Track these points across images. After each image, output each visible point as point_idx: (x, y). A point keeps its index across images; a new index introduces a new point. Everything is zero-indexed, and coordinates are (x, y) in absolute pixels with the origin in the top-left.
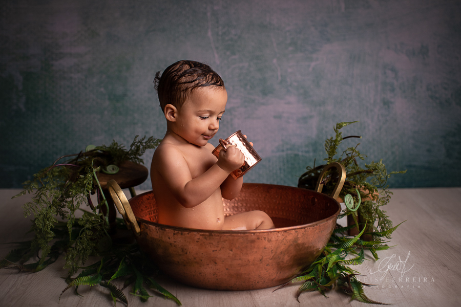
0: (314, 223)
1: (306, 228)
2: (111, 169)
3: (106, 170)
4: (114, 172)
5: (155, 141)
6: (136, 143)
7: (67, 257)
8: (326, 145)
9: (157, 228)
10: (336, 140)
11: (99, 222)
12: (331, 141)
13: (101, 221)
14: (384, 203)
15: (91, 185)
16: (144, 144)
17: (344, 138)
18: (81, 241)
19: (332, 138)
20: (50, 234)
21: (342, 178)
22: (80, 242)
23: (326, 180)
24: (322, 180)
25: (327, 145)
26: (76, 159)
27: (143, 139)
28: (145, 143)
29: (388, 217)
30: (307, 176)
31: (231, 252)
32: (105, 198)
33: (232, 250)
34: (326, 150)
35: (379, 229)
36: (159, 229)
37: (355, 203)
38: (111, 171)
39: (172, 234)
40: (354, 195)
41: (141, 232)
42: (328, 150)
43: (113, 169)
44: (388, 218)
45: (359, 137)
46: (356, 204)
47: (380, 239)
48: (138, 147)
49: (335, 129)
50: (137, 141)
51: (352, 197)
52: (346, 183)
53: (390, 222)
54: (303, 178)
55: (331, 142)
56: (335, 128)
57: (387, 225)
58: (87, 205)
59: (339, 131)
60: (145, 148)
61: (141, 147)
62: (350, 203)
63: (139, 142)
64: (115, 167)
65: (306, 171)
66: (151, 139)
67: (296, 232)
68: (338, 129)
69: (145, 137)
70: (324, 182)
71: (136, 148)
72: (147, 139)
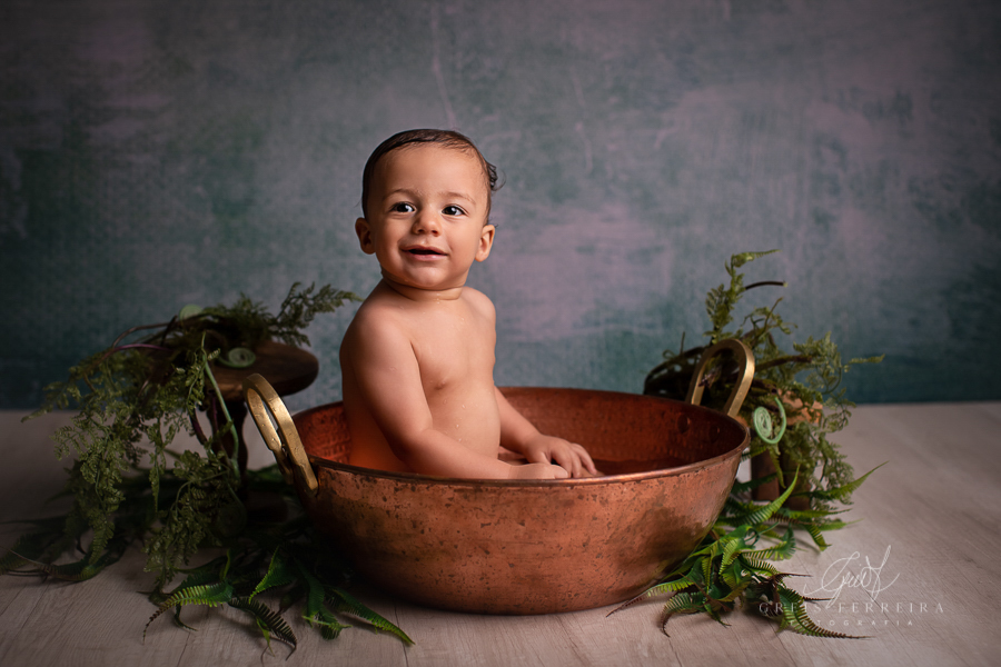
0: (698, 464)
1: (681, 476)
2: (238, 357)
3: (228, 359)
4: (245, 364)
5: (334, 294)
6: (293, 301)
7: (151, 547)
8: (708, 303)
9: (358, 478)
10: (731, 291)
11: (219, 471)
12: (721, 292)
13: (224, 469)
14: (837, 427)
15: (201, 388)
16: (311, 302)
17: (748, 288)
18: (182, 512)
19: (722, 287)
20: (113, 495)
21: (746, 371)
22: (179, 515)
23: (712, 377)
24: (703, 377)
25: (712, 301)
26: (164, 334)
27: (309, 291)
28: (314, 299)
29: (844, 457)
30: (664, 372)
31: (520, 527)
32: (229, 419)
33: (523, 524)
34: (710, 313)
35: (825, 484)
36: (361, 480)
37: (774, 427)
38: (237, 360)
39: (392, 489)
40: (773, 410)
41: (319, 488)
42: (713, 312)
43: (243, 357)
44: (843, 460)
45: (781, 284)
46: (778, 428)
47: (827, 507)
48: (298, 309)
49: (727, 268)
50: (296, 293)
51: (767, 414)
52: (755, 383)
53: (849, 468)
54: (656, 376)
55: (720, 297)
56: (730, 266)
57: (842, 475)
58: (191, 435)
59: (738, 271)
60: (313, 310)
61: (305, 308)
62: (765, 426)
63: (300, 297)
64: (247, 352)
65: (661, 361)
66: (325, 291)
67: (661, 483)
68: (735, 268)
69: (313, 287)
70: (706, 381)
71: (293, 312)
72: (317, 291)
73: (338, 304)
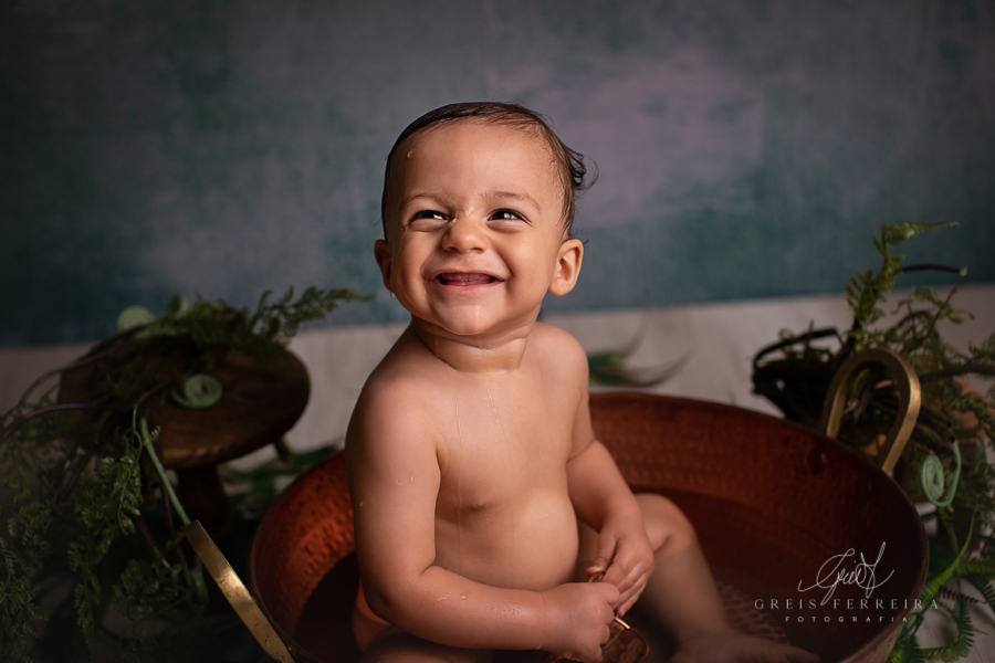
2: (198, 388)
3: (182, 395)
4: (210, 400)
5: (324, 296)
6: (267, 313)
10: (881, 275)
11: (176, 599)
12: (867, 278)
13: (182, 593)
15: (138, 490)
16: (292, 311)
17: (906, 270)
21: (911, 400)
23: (858, 407)
24: (846, 406)
27: (287, 298)
28: (296, 306)
38: (198, 396)
40: (946, 454)
43: (205, 390)
45: (956, 270)
46: (951, 476)
48: (274, 322)
49: (876, 243)
50: (270, 304)
51: (938, 461)
52: (925, 415)
54: (769, 357)
56: (879, 239)
60: (296, 320)
61: (283, 320)
62: (935, 481)
63: (275, 307)
64: (209, 380)
66: (311, 294)
68: (888, 245)
69: (291, 292)
70: (851, 413)
71: (267, 327)
72: (297, 297)
73: (330, 308)
